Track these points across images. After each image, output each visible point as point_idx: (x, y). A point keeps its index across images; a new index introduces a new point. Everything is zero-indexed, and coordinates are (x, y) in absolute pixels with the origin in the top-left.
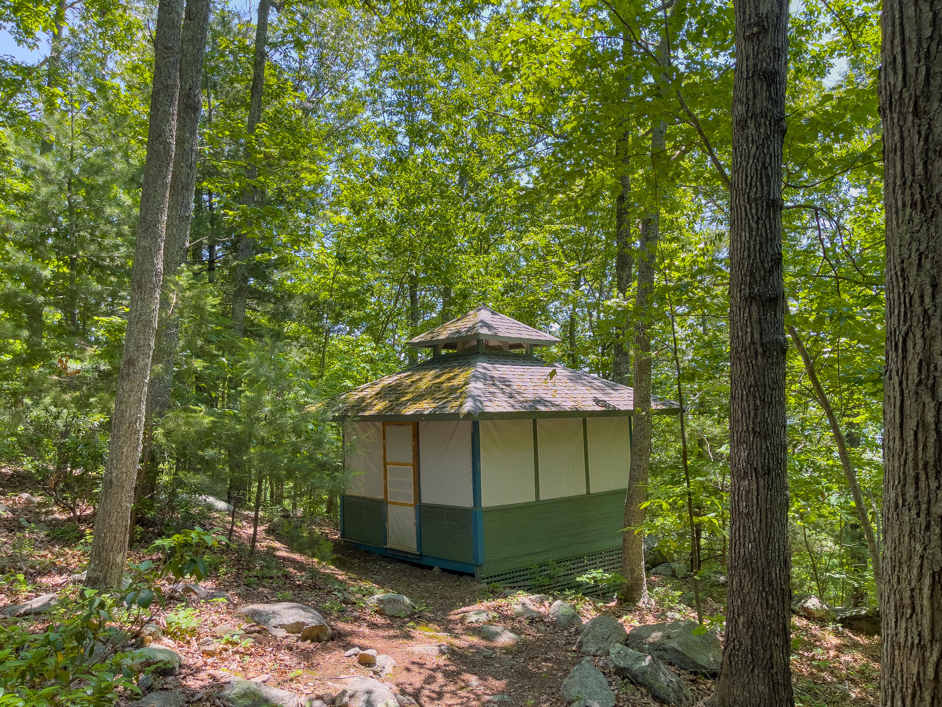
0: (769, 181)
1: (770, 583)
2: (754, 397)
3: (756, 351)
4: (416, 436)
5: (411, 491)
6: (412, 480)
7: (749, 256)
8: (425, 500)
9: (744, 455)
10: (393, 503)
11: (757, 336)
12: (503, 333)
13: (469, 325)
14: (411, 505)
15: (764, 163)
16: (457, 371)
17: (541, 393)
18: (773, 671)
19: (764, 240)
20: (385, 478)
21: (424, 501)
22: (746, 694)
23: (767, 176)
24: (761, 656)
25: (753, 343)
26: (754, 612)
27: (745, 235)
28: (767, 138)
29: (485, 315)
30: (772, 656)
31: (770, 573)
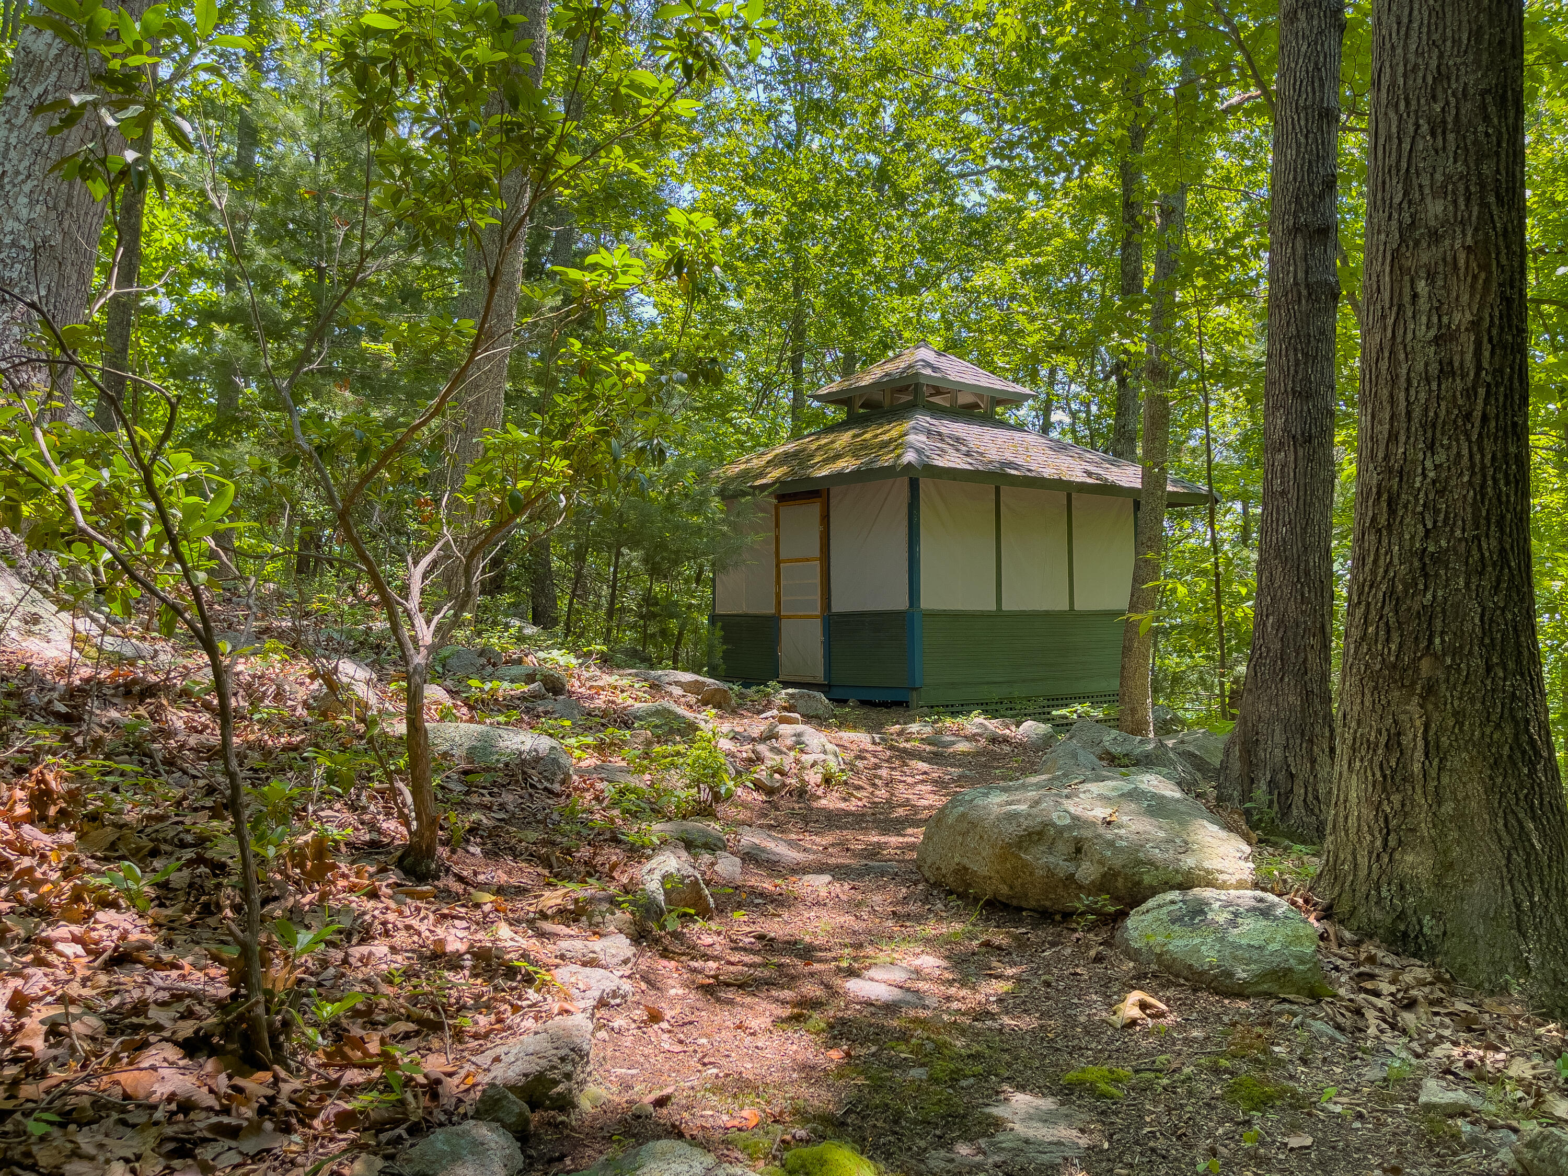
0: (1322, 86)
1: (1307, 573)
2: (1295, 350)
3: (1299, 293)
4: (826, 518)
5: (817, 597)
6: (818, 581)
7: (1295, 179)
8: (837, 607)
9: (1280, 422)
10: (789, 617)
11: (1301, 275)
12: (953, 377)
13: (902, 365)
14: (816, 617)
15: (1316, 64)
16: (887, 427)
17: (1009, 456)
18: (1307, 678)
19: (1314, 158)
20: (778, 582)
21: (835, 609)
22: (1274, 709)
23: (1321, 79)
24: (1293, 660)
25: (1296, 283)
26: (1286, 610)
27: (1291, 153)
28: (1321, 33)
29: (925, 354)
30: (1305, 660)
31: (1307, 561)
